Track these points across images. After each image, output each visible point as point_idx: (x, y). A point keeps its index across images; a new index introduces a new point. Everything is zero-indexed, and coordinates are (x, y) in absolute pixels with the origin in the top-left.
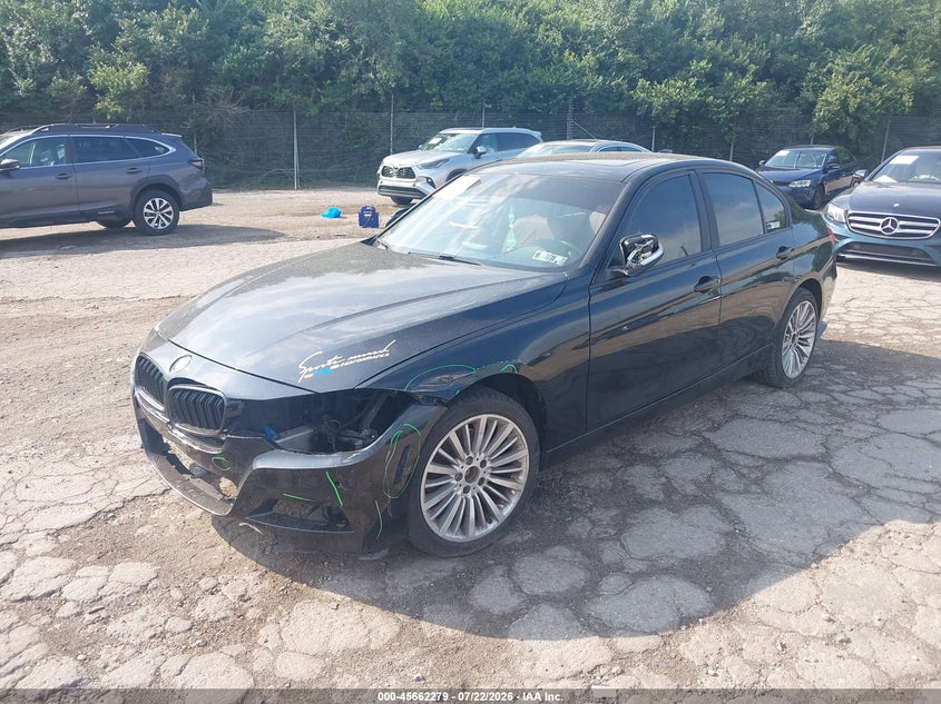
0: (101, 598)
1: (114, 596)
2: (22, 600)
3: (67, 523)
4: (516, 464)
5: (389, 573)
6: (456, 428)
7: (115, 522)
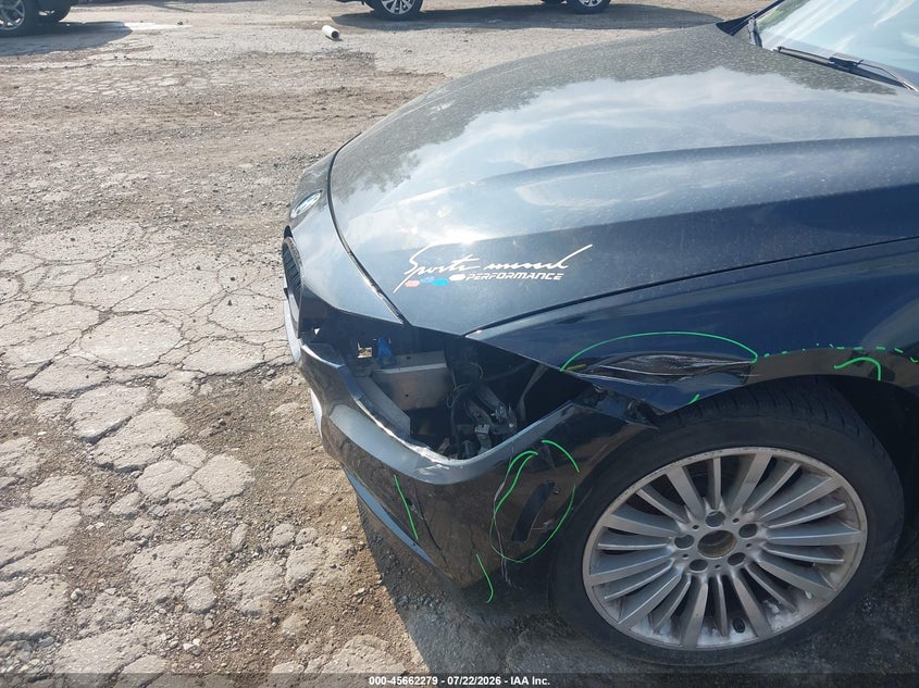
0: (167, 502)
1: (181, 506)
2: (103, 467)
3: (223, 370)
4: (835, 550)
5: (521, 643)
6: (686, 461)
7: (267, 385)
